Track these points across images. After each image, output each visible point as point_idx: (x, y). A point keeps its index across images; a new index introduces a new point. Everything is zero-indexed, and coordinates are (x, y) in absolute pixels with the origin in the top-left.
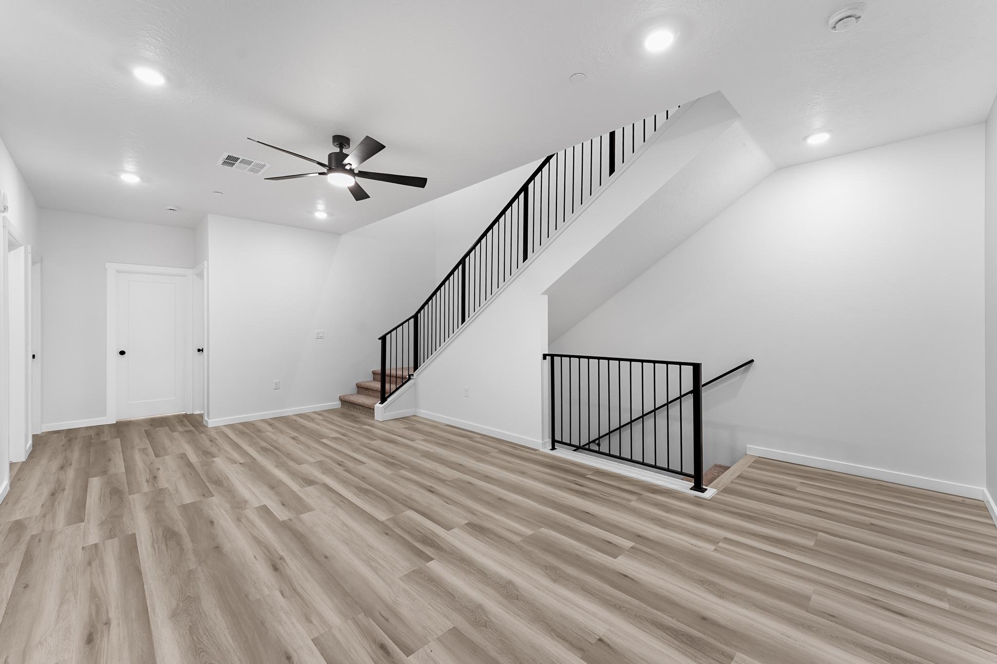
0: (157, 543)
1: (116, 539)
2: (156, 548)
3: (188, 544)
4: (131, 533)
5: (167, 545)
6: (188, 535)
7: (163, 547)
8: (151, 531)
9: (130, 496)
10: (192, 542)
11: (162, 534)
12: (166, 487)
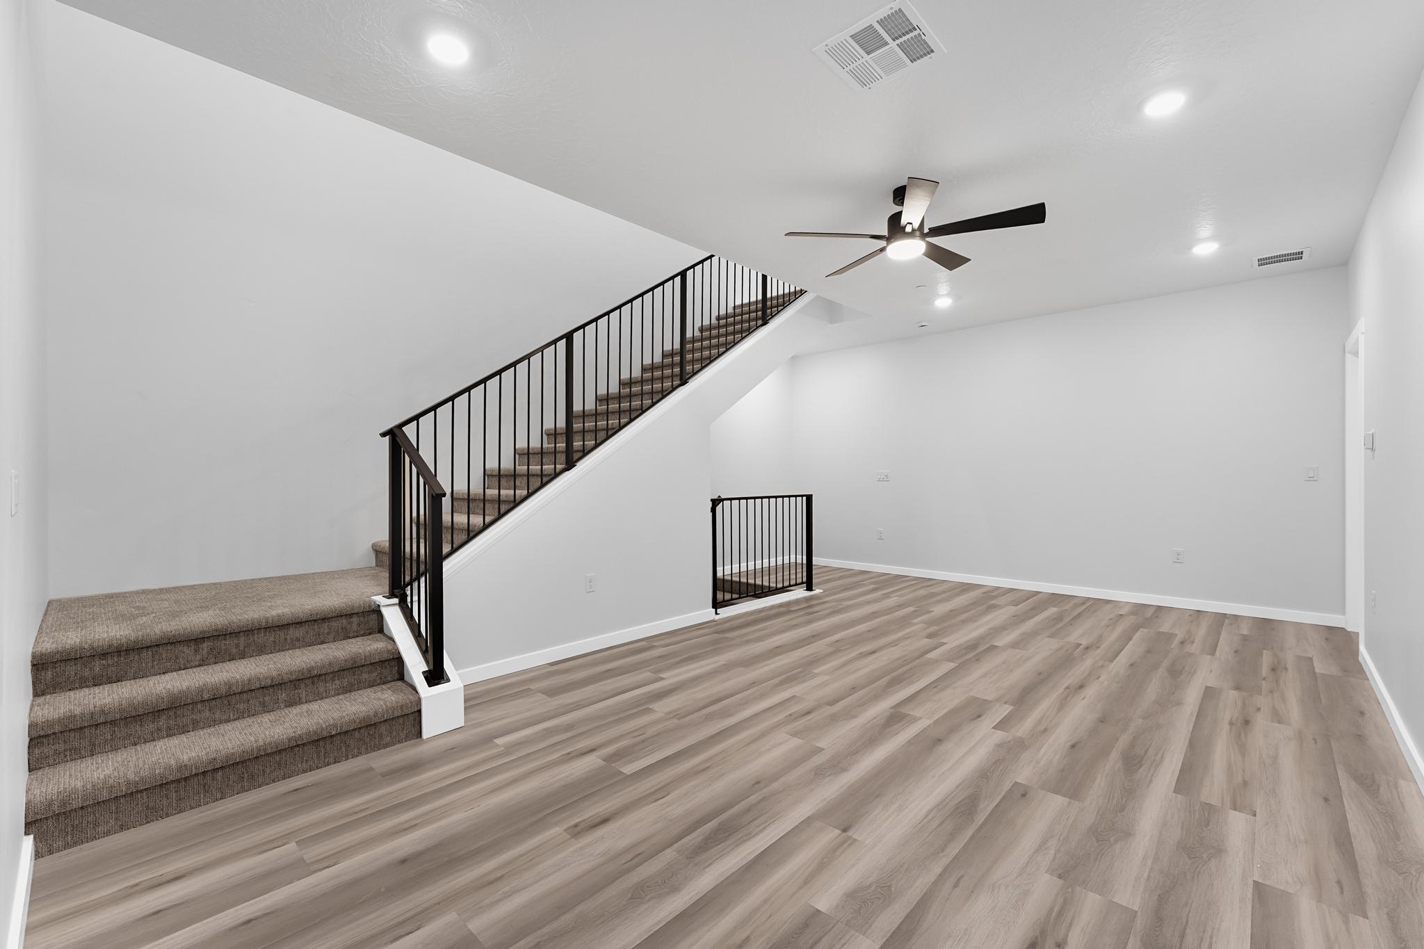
0: (1154, 760)
1: (1203, 799)
2: (1160, 755)
3: (1124, 740)
4: (1179, 796)
5: (1146, 752)
6: (1114, 750)
7: (1151, 752)
8: (1151, 780)
9: (1136, 908)
10: (1118, 739)
11: (1141, 769)
12: (1047, 876)
